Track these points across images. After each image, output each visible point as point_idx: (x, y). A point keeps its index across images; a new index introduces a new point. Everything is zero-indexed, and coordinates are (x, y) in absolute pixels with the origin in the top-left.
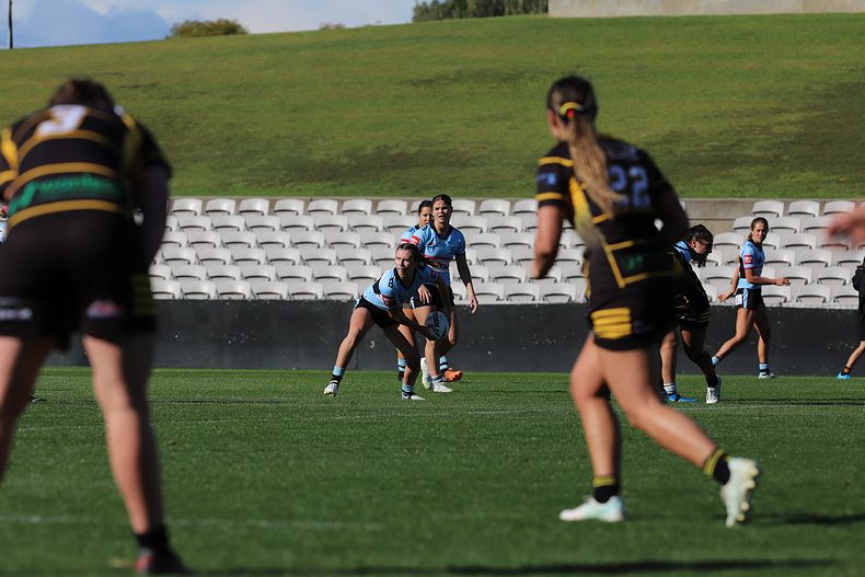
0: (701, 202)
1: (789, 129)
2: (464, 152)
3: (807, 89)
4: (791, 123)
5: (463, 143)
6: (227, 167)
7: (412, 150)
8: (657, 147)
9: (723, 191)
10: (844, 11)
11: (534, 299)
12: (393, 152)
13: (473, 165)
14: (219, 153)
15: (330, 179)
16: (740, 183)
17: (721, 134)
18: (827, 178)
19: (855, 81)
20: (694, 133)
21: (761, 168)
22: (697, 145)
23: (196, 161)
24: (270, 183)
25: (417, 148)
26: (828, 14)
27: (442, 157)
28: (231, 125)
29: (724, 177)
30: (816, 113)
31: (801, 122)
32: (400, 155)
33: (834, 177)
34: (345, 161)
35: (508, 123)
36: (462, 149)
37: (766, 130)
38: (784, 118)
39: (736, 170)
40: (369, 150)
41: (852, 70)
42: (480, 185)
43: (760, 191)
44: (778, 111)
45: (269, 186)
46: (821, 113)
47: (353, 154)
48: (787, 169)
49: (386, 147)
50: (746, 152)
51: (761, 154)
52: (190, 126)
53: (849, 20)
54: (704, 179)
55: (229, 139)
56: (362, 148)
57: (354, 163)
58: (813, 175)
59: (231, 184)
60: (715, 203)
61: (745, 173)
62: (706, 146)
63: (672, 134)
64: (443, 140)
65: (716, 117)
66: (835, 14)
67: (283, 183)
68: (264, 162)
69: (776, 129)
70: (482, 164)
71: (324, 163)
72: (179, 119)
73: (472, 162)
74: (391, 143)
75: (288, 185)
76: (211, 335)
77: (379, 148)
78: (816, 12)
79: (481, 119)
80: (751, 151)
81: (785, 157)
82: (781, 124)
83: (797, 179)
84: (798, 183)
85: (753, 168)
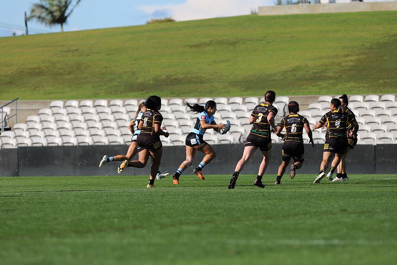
0: (301, 97)
1: (349, 63)
2: (204, 77)
3: (363, 45)
4: (351, 61)
5: (205, 73)
6: (99, 86)
7: (181, 76)
8: (289, 73)
9: (311, 92)
10: (389, 10)
11: (215, 142)
12: (173, 78)
13: (206, 83)
14: (97, 80)
15: (142, 90)
16: (321, 89)
17: (318, 67)
18: (359, 85)
19: (385, 41)
20: (307, 66)
21: (332, 81)
22: (307, 72)
23: (86, 84)
24: (116, 93)
25: (184, 76)
26: (382, 12)
27: (194, 79)
28: (106, 67)
29: (314, 86)
30: (364, 56)
31: (355, 60)
32: (176, 79)
33: (362, 85)
34: (151, 82)
35: (227, 64)
36: (203, 76)
37: (339, 64)
38: (348, 59)
39: (320, 83)
40: (163, 77)
41: (385, 37)
42: (207, 92)
43: (328, 92)
44: (347, 56)
45: (115, 94)
46: (366, 56)
47: (155, 79)
48: (343, 81)
49: (171, 75)
50: (327, 74)
51: (333, 75)
52: (88, 68)
53: (390, 14)
54: (305, 87)
55: (103, 73)
56: (160, 76)
57: (155, 83)
58: (353, 84)
59: (99, 93)
60: (307, 98)
61: (323, 84)
62: (310, 72)
63: (297, 67)
64: (196, 72)
65: (319, 58)
66: (384, 11)
67: (121, 92)
68: (116, 83)
69: (344, 64)
70: (210, 82)
71: (142, 83)
72: (84, 65)
73: (206, 81)
74: (174, 74)
75: (123, 94)
76: (71, 161)
77: (167, 76)
78: (376, 10)
79: (215, 62)
80: (330, 74)
81: (344, 76)
82: (347, 61)
83: (345, 86)
84: (345, 88)
85: (328, 82)
